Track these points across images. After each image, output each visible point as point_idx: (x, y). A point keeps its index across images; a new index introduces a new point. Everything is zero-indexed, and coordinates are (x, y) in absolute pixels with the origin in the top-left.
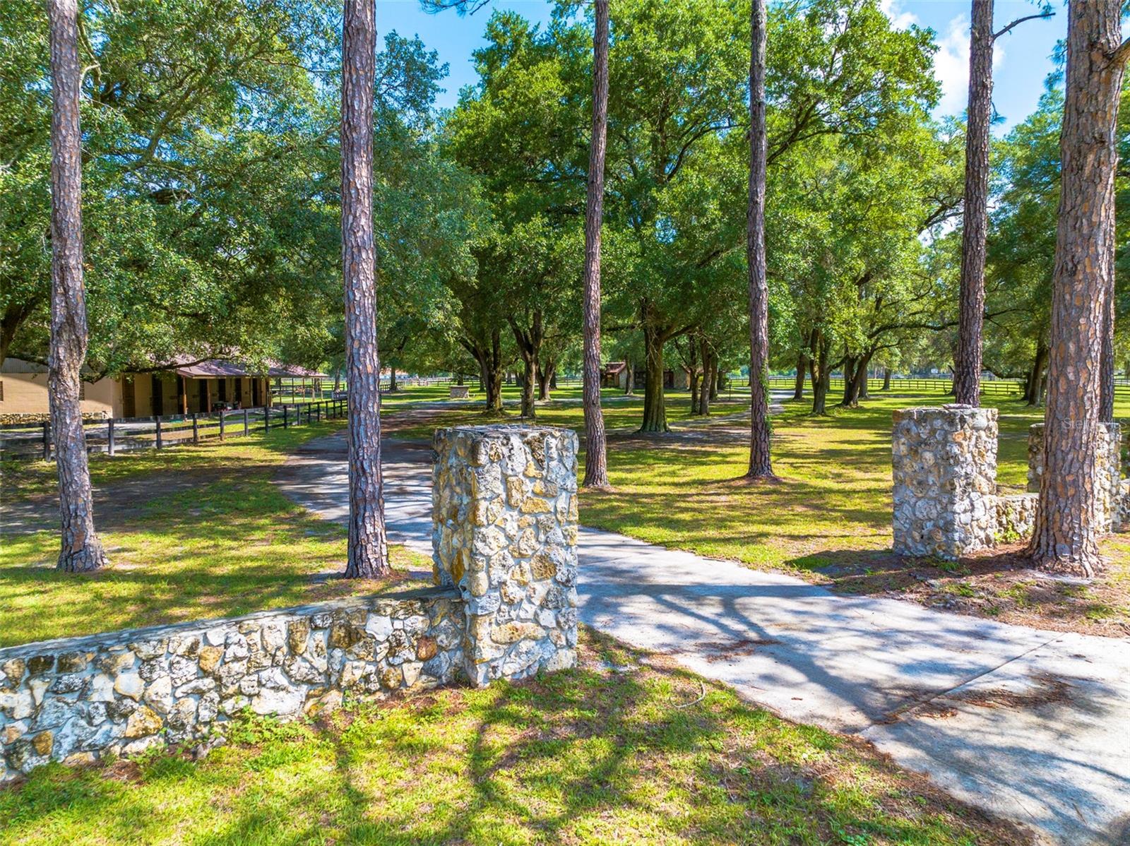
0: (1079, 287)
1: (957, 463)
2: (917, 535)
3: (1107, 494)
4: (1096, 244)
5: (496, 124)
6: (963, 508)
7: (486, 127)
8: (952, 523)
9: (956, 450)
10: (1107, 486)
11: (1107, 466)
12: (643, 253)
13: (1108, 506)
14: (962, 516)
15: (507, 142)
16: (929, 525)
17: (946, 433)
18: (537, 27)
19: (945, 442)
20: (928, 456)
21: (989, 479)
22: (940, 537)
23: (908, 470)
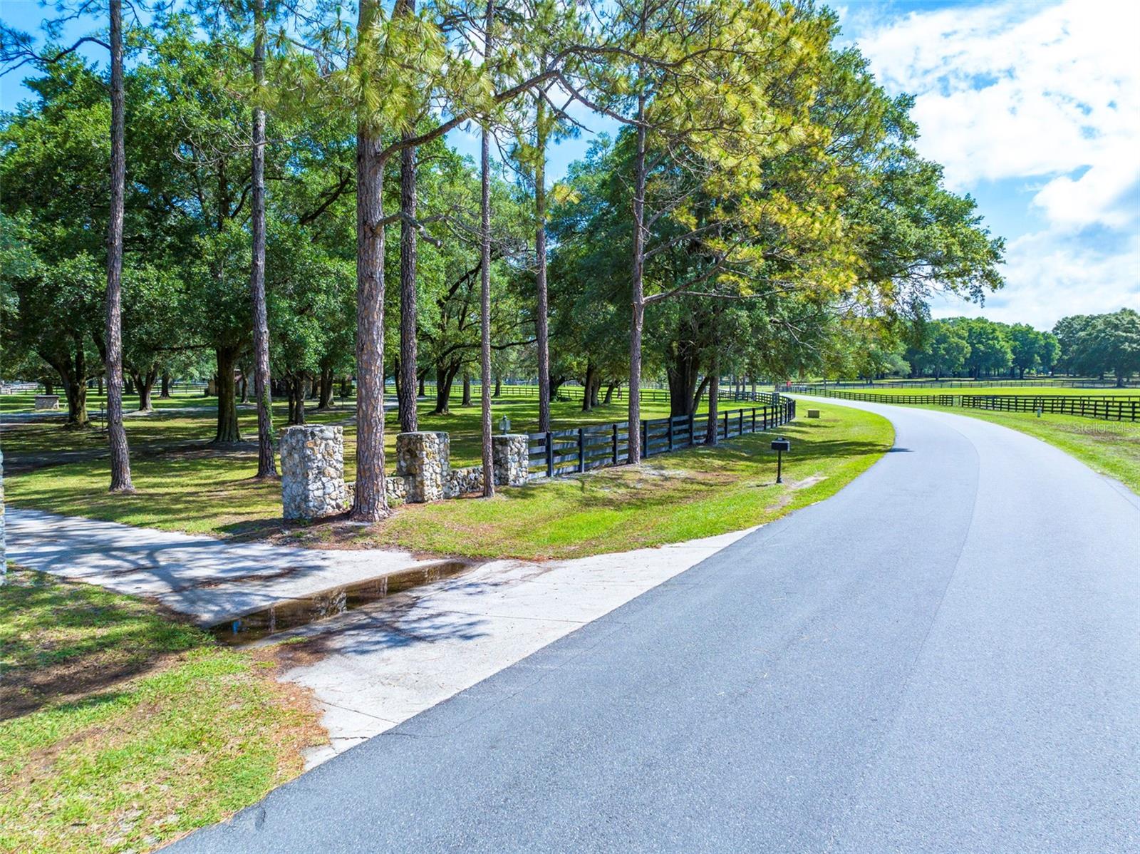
0: (365, 357)
1: (310, 460)
2: (293, 505)
3: (438, 476)
4: (372, 334)
5: (48, 157)
6: (315, 487)
7: (37, 157)
8: (307, 497)
9: (308, 452)
10: (438, 470)
11: (438, 458)
12: (188, 289)
13: (439, 483)
14: (316, 492)
15: (60, 175)
16: (298, 498)
17: (304, 442)
18: (95, 65)
19: (303, 447)
20: (296, 456)
21: (337, 469)
22: (303, 506)
23: (288, 466)
